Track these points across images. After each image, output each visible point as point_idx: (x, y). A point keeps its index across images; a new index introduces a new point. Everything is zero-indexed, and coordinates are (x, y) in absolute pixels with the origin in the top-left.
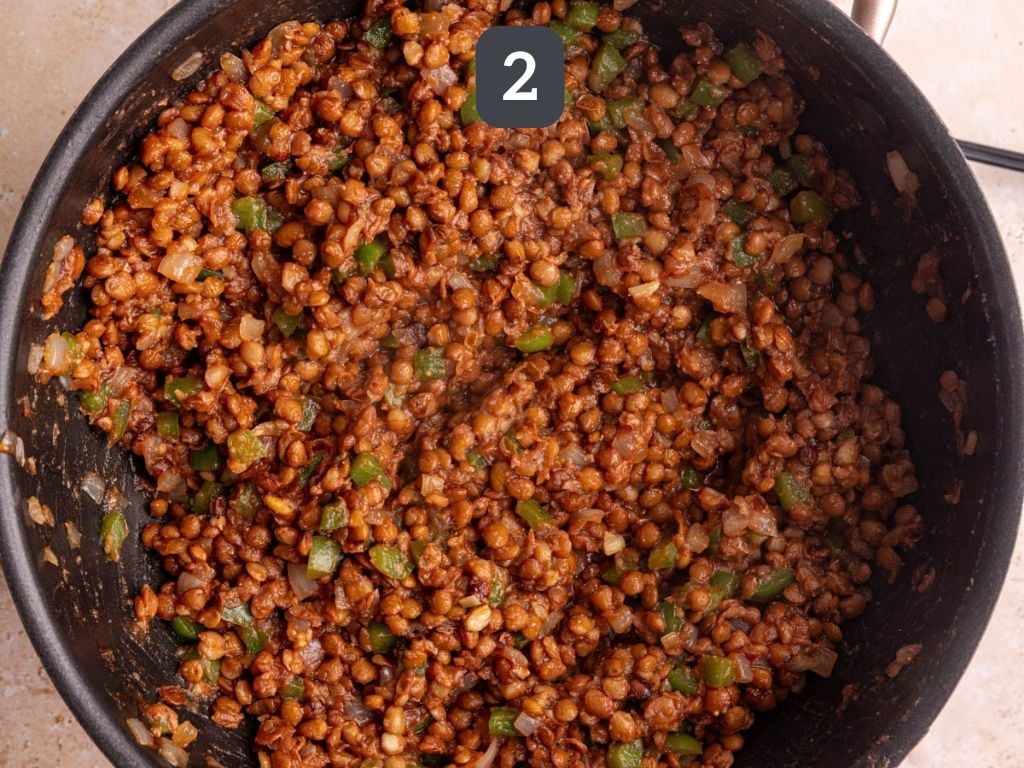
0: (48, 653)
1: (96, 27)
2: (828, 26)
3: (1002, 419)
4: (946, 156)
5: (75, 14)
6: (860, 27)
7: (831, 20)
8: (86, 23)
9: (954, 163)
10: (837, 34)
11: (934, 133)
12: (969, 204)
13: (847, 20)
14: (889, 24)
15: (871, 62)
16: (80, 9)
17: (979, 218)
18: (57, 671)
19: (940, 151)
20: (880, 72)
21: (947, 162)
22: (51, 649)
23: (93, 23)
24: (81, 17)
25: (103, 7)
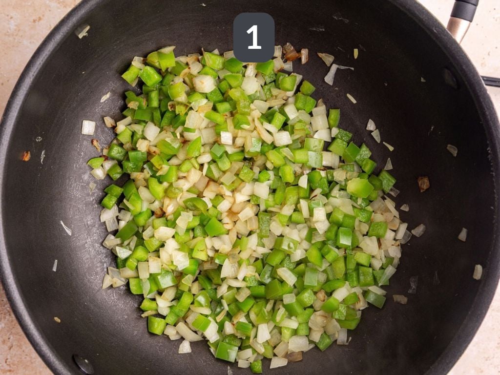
0: (9, 289)
1: (16, 41)
2: (435, 31)
3: (495, 236)
4: (485, 103)
5: (5, 35)
6: (450, 34)
7: (437, 29)
8: (11, 39)
9: (488, 107)
10: (439, 36)
11: (480, 91)
12: (493, 128)
13: (445, 30)
14: (465, 34)
15: (454, 52)
16: (8, 32)
17: (497, 135)
18: (12, 298)
19: (482, 100)
20: (458, 57)
21: (485, 106)
22: (11, 288)
23: (15, 39)
24: (9, 36)
25: (19, 30)
